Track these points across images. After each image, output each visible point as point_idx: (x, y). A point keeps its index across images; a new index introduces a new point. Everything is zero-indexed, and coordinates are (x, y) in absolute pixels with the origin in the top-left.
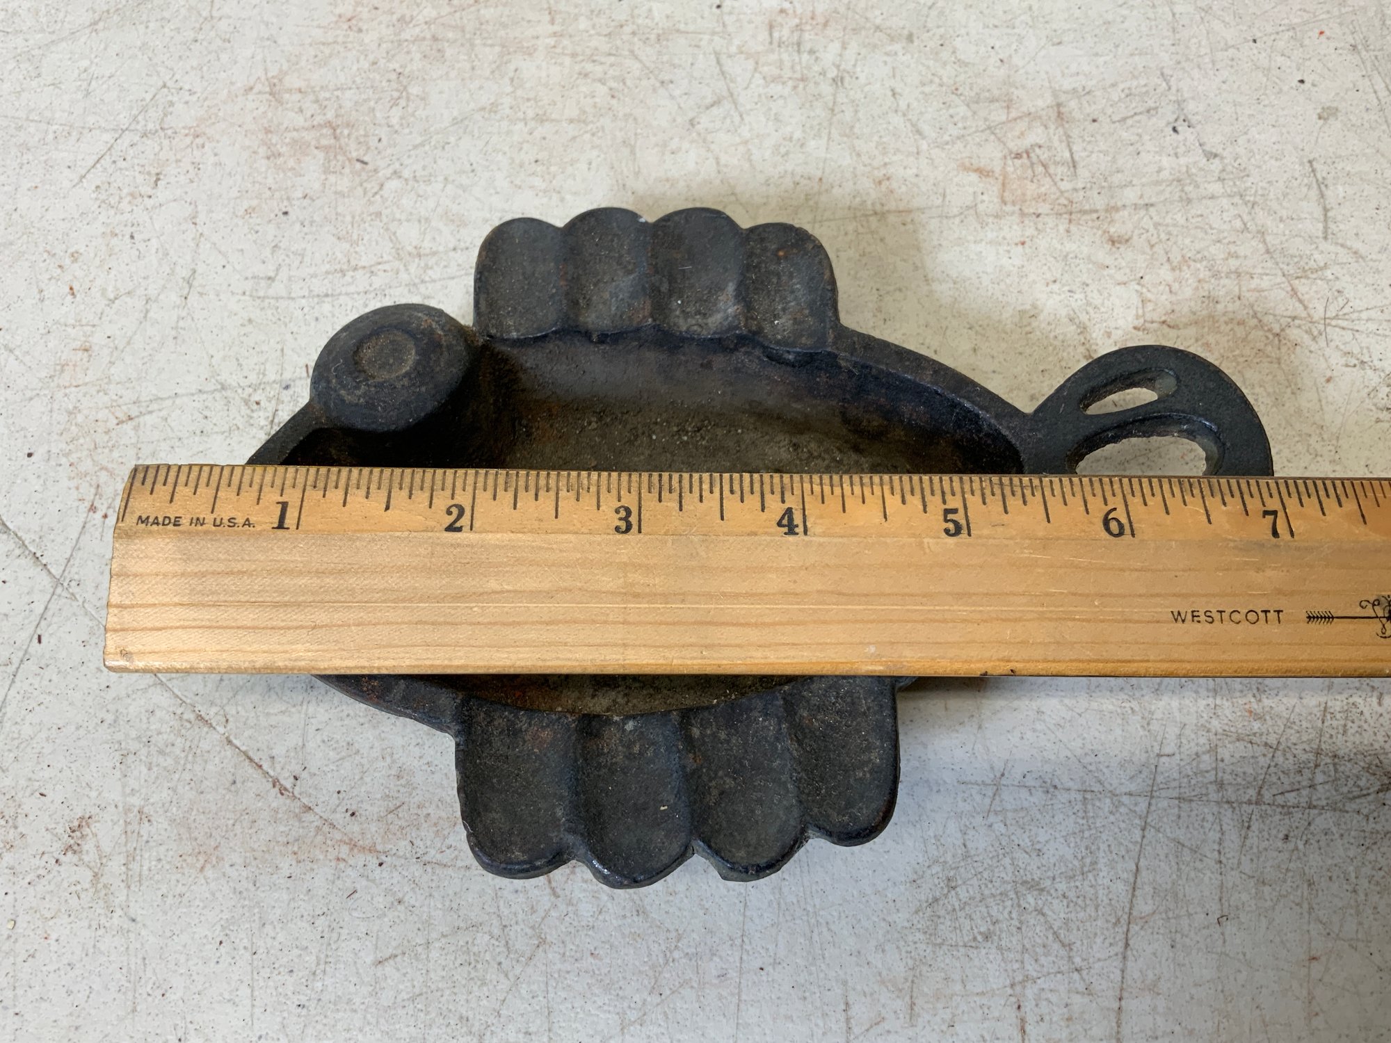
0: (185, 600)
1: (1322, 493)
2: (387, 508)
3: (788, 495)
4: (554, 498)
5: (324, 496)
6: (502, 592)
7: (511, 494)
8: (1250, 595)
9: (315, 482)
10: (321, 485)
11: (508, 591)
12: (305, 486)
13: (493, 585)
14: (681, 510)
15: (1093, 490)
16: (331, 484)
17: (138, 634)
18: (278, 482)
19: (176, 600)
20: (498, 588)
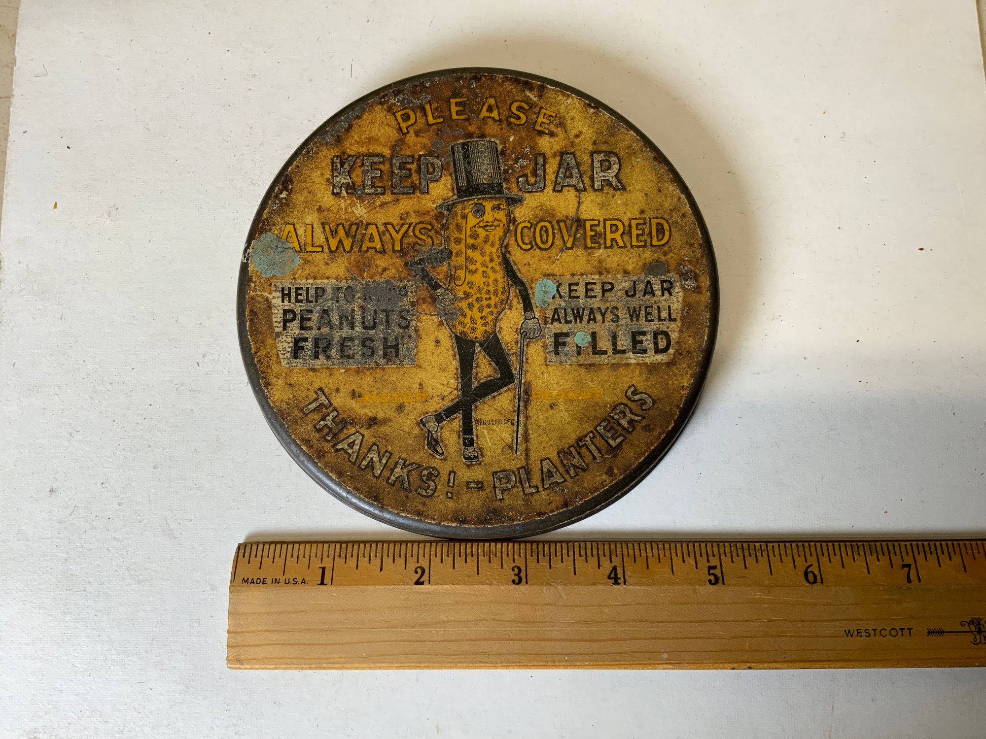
0: (271, 628)
1: (939, 551)
2: (381, 570)
3: (613, 557)
4: (476, 561)
5: (345, 563)
6: (448, 622)
7: (451, 559)
8: (893, 619)
9: (340, 554)
10: (343, 555)
11: (452, 621)
12: (334, 556)
13: (443, 617)
14: (550, 568)
15: (798, 552)
16: (349, 555)
17: (246, 649)
18: (319, 554)
19: (265, 628)
20: (445, 619)
